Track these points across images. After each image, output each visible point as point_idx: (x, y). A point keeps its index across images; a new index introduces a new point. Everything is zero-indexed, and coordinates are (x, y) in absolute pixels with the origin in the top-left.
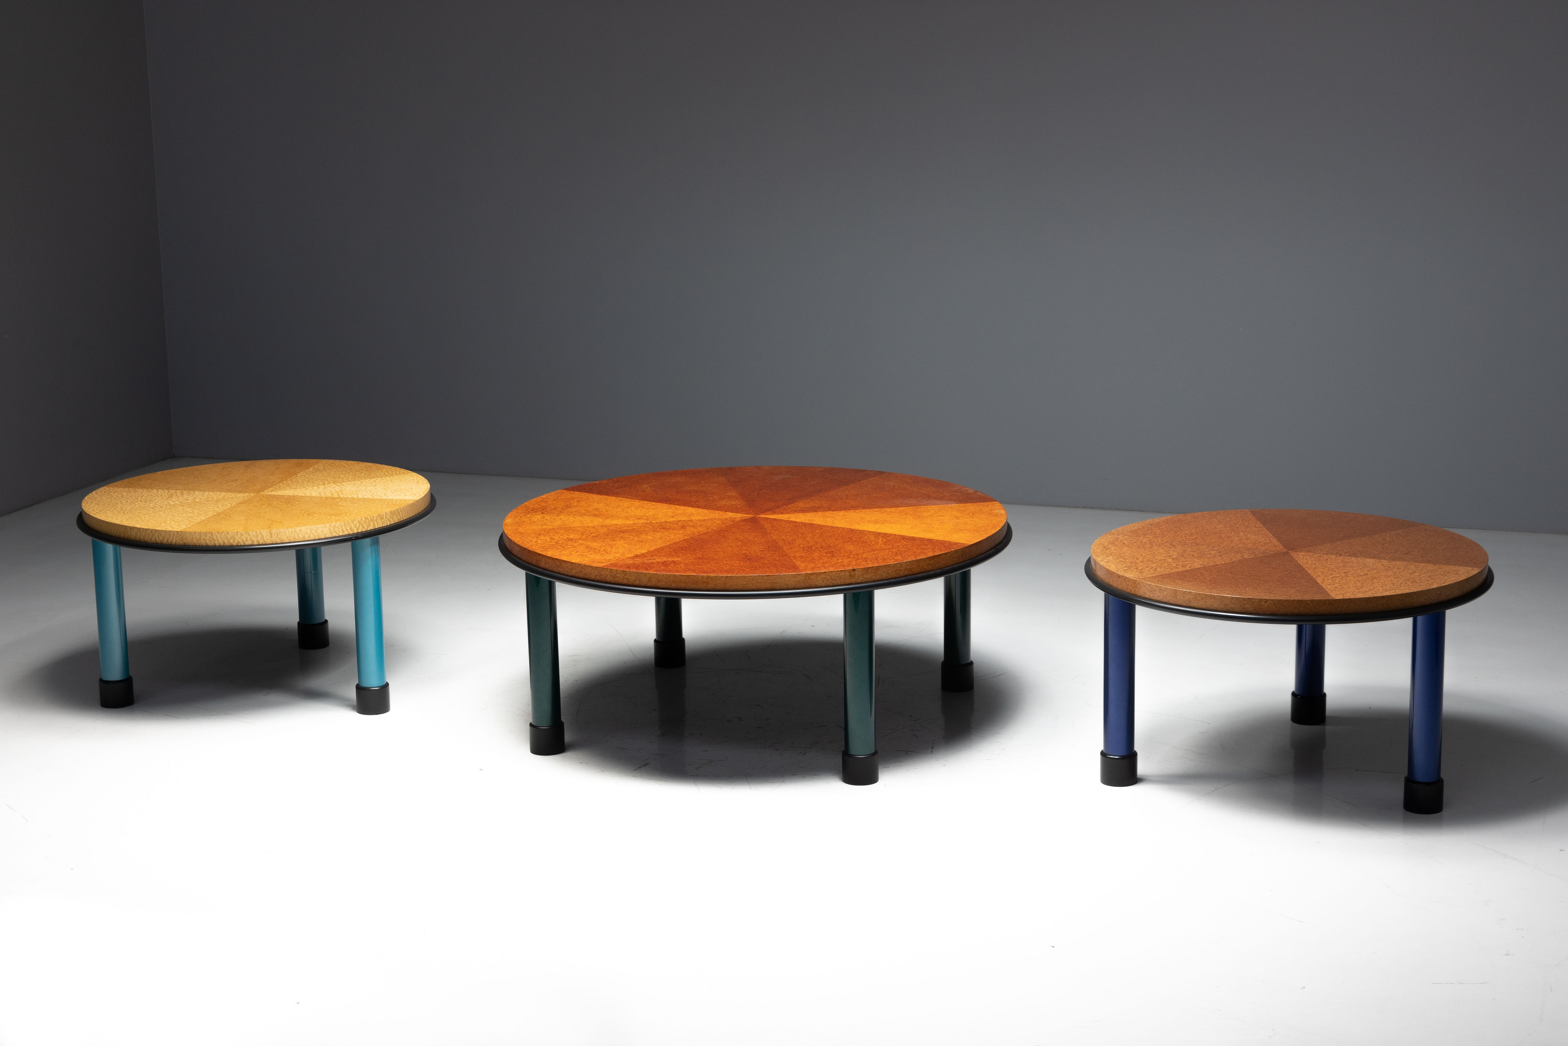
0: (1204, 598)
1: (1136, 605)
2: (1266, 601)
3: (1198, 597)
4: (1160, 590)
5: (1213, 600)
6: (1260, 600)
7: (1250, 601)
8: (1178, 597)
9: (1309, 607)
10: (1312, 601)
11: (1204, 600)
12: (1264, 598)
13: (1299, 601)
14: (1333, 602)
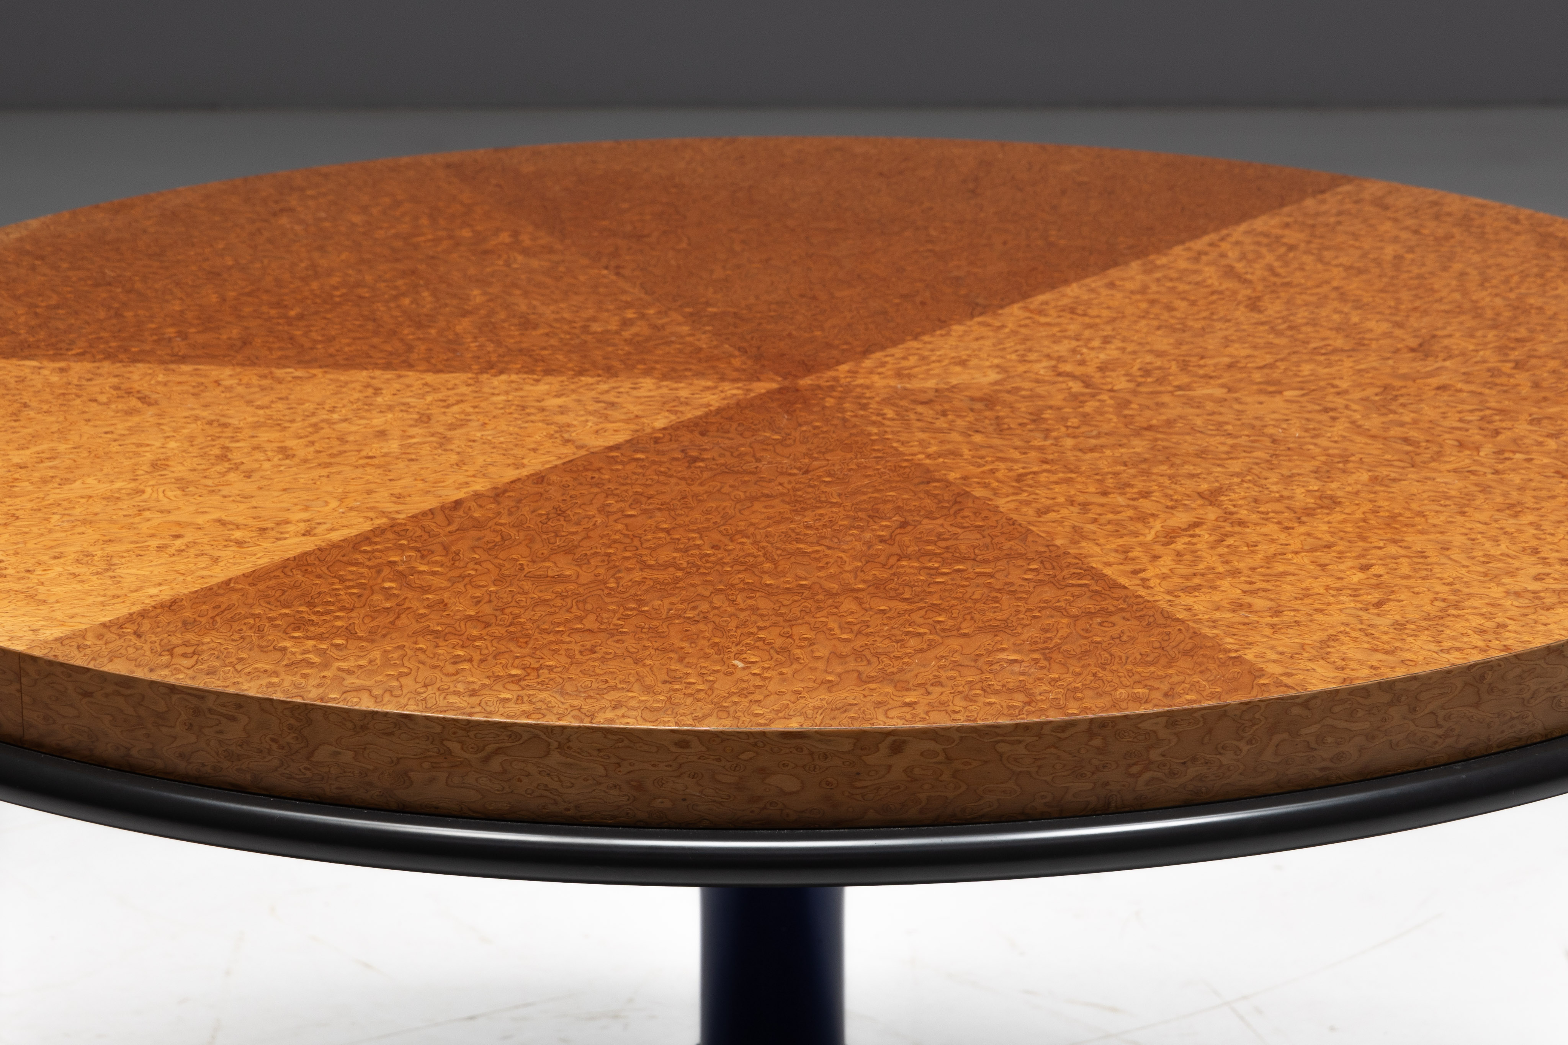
0: (497, 751)
3: (455, 747)
4: (197, 712)
5: (556, 758)
7: (799, 749)
9: (1154, 755)
10: (1171, 718)
11: (495, 764)
12: (883, 721)
14: (1296, 711)
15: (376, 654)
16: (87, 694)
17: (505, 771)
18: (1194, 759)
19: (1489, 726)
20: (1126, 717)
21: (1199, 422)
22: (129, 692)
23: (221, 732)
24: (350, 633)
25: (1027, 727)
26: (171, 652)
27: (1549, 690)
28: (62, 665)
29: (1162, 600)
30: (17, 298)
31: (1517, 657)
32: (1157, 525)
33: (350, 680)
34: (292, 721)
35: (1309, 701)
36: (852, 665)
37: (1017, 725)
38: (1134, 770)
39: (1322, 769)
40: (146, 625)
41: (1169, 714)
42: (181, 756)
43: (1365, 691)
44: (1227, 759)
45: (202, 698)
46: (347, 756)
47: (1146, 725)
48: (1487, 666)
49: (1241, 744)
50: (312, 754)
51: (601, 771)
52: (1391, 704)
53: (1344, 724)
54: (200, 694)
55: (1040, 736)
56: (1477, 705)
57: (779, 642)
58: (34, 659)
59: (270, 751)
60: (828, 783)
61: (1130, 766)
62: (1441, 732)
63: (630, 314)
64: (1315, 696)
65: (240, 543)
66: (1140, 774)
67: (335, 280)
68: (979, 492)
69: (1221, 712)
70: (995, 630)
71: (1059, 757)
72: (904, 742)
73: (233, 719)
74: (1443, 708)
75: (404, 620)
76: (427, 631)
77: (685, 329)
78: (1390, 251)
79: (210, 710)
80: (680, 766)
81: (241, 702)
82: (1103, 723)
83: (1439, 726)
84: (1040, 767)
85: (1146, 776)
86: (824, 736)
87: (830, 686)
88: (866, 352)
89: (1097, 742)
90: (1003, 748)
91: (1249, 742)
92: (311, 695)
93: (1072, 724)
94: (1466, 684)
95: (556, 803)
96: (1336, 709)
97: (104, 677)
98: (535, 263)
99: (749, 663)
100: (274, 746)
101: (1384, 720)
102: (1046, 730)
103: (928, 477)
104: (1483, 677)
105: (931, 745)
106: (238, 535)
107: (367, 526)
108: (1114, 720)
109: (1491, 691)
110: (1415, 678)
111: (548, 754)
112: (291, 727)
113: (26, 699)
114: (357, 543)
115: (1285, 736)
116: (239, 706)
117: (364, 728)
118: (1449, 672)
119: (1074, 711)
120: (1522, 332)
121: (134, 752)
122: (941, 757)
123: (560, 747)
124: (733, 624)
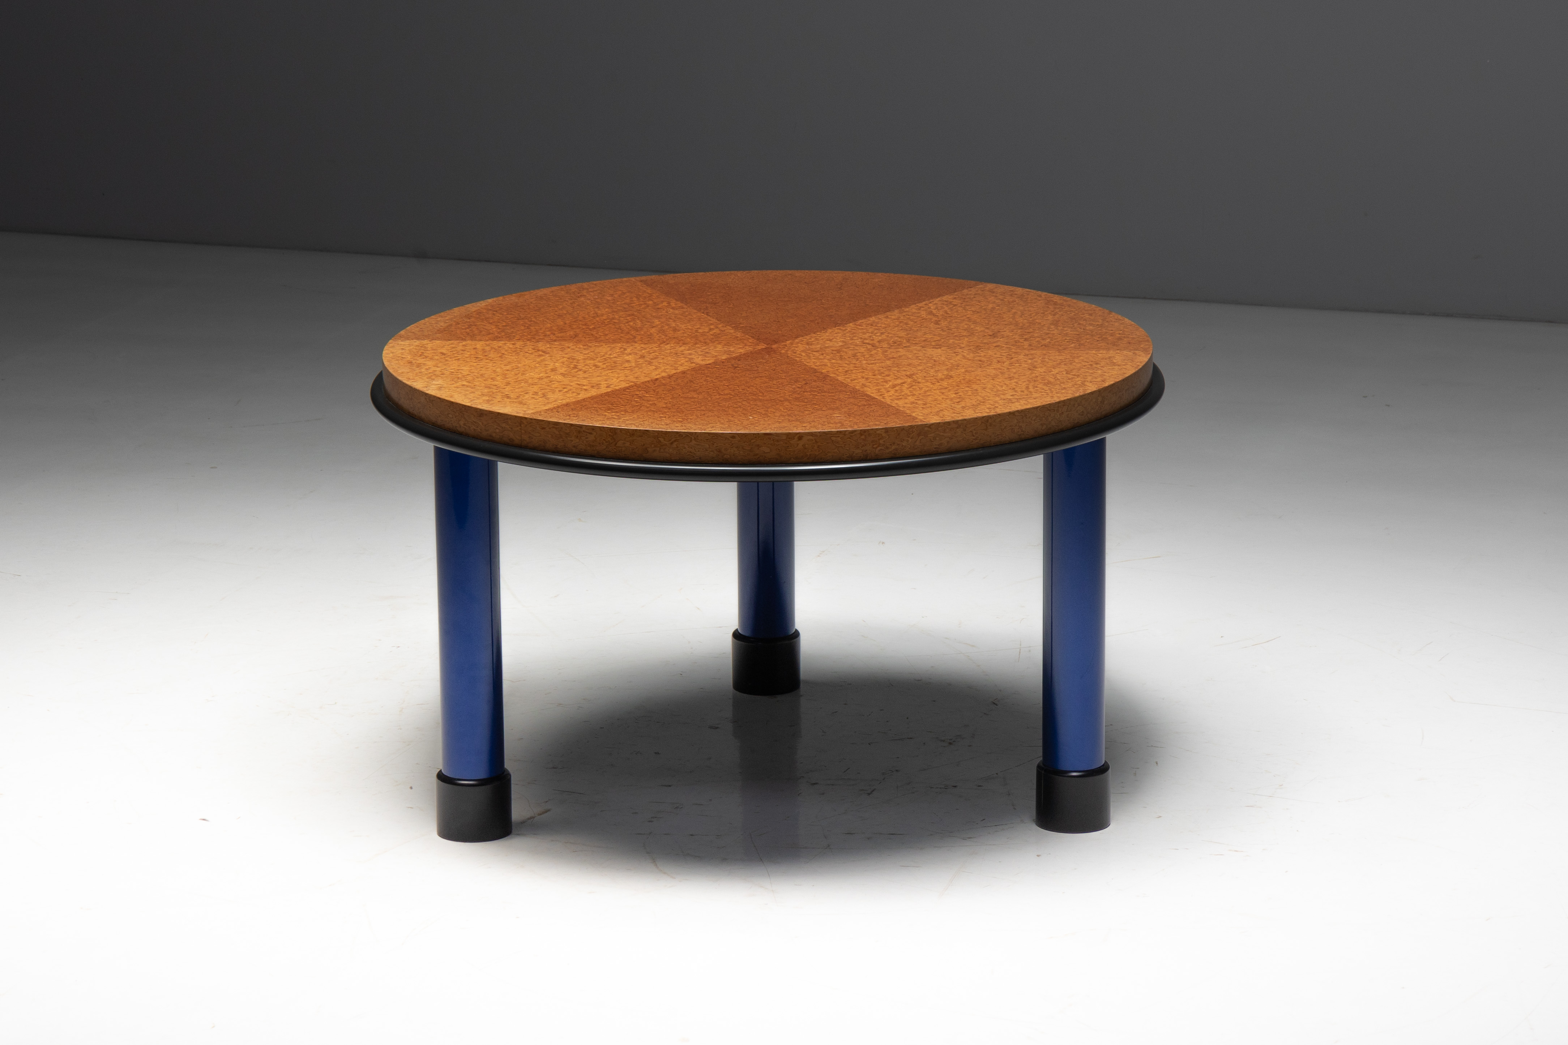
0: (675, 441)
1: (499, 463)
2: (800, 436)
3: (662, 439)
4: (579, 432)
5: (694, 442)
6: (790, 436)
7: (770, 439)
8: (620, 444)
9: (881, 442)
10: (886, 430)
11: (674, 445)
12: (795, 431)
13: (863, 432)
14: (926, 429)
15: (635, 416)
16: (543, 428)
17: (677, 447)
18: (894, 443)
19: (990, 437)
20: (872, 429)
21: (910, 356)
22: (557, 427)
23: (587, 438)
24: (626, 411)
25: (841, 432)
26: (569, 416)
27: (1010, 426)
28: (535, 419)
29: (888, 401)
30: (491, 323)
31: (999, 415)
32: (891, 383)
33: (627, 422)
34: (610, 433)
35: (931, 426)
36: (787, 417)
37: (838, 431)
38: (875, 446)
39: (935, 448)
40: (560, 410)
41: (886, 429)
42: (574, 447)
43: (949, 423)
44: (904, 444)
45: (581, 427)
46: (628, 444)
47: (878, 432)
48: (989, 417)
49: (909, 439)
50: (616, 444)
51: (708, 446)
52: (957, 428)
53: (942, 434)
54: (581, 426)
55: (845, 435)
56: (986, 430)
57: (764, 412)
58: (526, 418)
59: (603, 443)
60: (779, 449)
61: (873, 445)
62: (974, 438)
63: (712, 327)
64: (933, 424)
65: (586, 390)
66: (877, 447)
67: (604, 317)
68: (832, 375)
69: (902, 429)
70: (833, 409)
71: (851, 442)
72: (802, 436)
73: (591, 433)
74: (975, 430)
75: (643, 408)
76: (651, 411)
77: (732, 331)
78: (991, 306)
79: (584, 431)
80: (733, 444)
81: (593, 428)
82: (865, 431)
83: (974, 436)
84: (845, 445)
85: (879, 448)
86: (777, 435)
87: (780, 422)
88: (797, 337)
89: (863, 437)
90: (833, 439)
91: (911, 438)
92: (616, 425)
93: (855, 431)
94: (982, 422)
95: (694, 457)
96: (939, 429)
97: (549, 422)
98: (677, 312)
99: (754, 418)
100: (604, 441)
101: (955, 433)
102: (847, 433)
103: (815, 371)
104: (988, 421)
105: (811, 437)
106: (585, 387)
107: (627, 385)
108: (868, 430)
109: (991, 425)
110: (965, 420)
111: (691, 441)
112: (610, 435)
113: (523, 431)
114: (625, 389)
115: (923, 437)
116: (593, 429)
117: (633, 435)
118: (976, 418)
119: (856, 428)
120: (1031, 330)
121: (558, 446)
122: (814, 441)
123: (695, 439)
124: (749, 408)
